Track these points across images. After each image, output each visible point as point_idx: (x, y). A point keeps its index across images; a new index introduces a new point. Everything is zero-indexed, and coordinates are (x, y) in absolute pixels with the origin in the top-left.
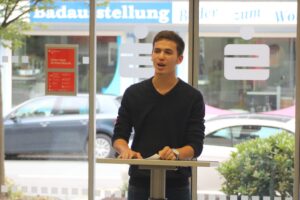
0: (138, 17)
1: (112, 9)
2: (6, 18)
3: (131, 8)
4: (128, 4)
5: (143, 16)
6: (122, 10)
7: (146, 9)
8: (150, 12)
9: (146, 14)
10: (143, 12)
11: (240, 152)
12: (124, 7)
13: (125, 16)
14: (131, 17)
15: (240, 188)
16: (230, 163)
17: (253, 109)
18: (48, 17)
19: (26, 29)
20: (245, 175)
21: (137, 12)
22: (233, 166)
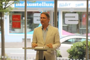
0: (47, 6)
1: (39, 3)
2: (5, 6)
3: (45, 3)
4: (44, 2)
5: (48, 6)
6: (42, 3)
7: (49, 3)
8: (50, 4)
9: (49, 5)
10: (48, 4)
11: (74, 46)
12: (43, 3)
13: (43, 6)
14: (45, 6)
15: (74, 57)
16: (71, 49)
17: (81, 33)
18: (20, 6)
19: (11, 9)
20: (75, 53)
21: (47, 4)
22: (72, 50)
